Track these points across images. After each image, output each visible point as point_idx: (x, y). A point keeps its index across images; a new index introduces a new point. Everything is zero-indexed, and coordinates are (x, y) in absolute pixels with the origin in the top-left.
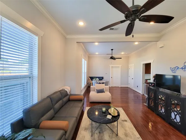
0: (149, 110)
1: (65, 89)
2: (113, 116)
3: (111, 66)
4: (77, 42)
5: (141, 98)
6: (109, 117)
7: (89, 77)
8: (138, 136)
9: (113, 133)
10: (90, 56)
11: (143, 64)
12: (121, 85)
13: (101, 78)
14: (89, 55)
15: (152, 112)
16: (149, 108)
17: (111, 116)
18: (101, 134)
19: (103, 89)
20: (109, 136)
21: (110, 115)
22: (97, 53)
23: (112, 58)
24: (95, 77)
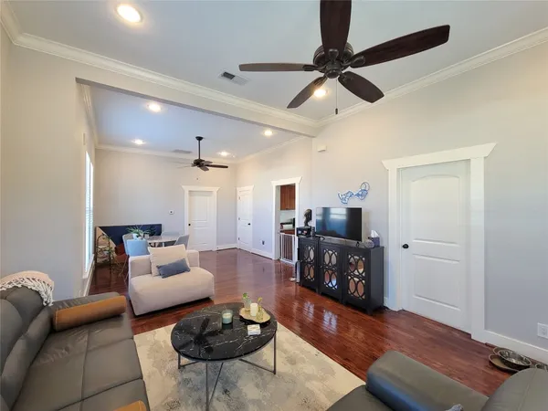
0: (306, 290)
1: (30, 285)
2: (263, 325)
3: (187, 189)
4: (78, 80)
5: (274, 271)
6: (254, 330)
7: (102, 228)
8: (314, 350)
9: (261, 375)
10: (103, 147)
11: (277, 187)
12: (217, 244)
13: (155, 230)
14: (100, 143)
15: (312, 293)
16: (303, 286)
17: (258, 326)
18: (233, 393)
19: (183, 261)
20: (257, 386)
21: (254, 326)
22: (139, 142)
23: (199, 163)
24: (133, 226)
